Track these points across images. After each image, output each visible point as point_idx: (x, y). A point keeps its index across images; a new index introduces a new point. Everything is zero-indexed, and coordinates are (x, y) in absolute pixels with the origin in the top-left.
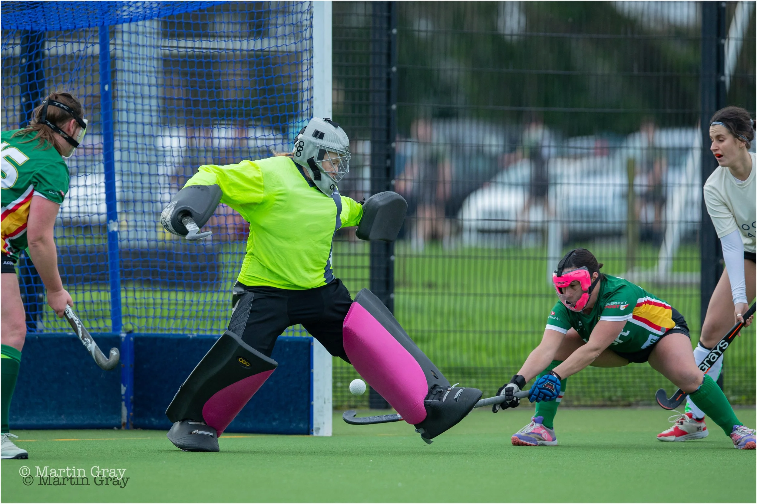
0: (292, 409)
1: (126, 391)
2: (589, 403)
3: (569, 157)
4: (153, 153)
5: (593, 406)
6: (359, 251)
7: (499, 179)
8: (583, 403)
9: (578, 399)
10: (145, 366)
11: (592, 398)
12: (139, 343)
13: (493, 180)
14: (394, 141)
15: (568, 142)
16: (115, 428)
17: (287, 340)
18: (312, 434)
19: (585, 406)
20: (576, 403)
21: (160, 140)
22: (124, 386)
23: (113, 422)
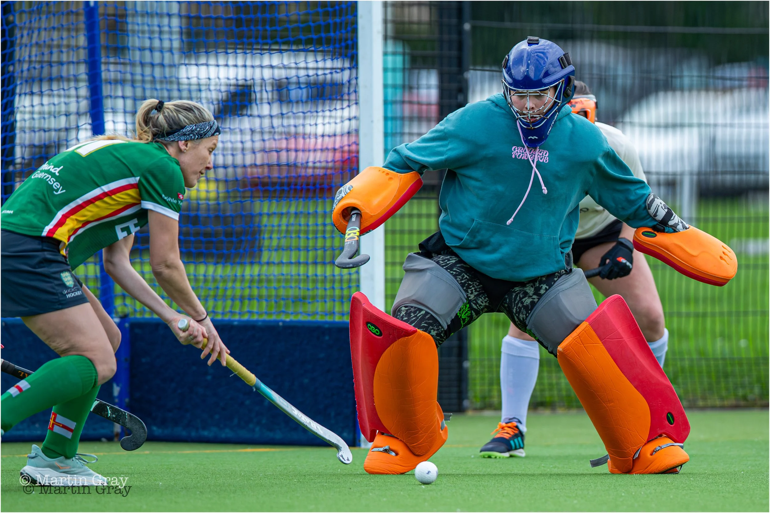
0: (333, 414)
1: (120, 393)
2: (718, 403)
3: (716, 90)
4: (175, 87)
5: (723, 408)
6: (424, 211)
7: (627, 119)
8: (709, 402)
9: (704, 398)
10: (144, 360)
11: (722, 398)
12: (137, 331)
13: (621, 120)
14: (468, 70)
15: (714, 71)
16: (104, 439)
17: (327, 326)
18: (359, 445)
19: (714, 408)
20: (701, 403)
21: (183, 69)
22: (118, 385)
23: (102, 431)
